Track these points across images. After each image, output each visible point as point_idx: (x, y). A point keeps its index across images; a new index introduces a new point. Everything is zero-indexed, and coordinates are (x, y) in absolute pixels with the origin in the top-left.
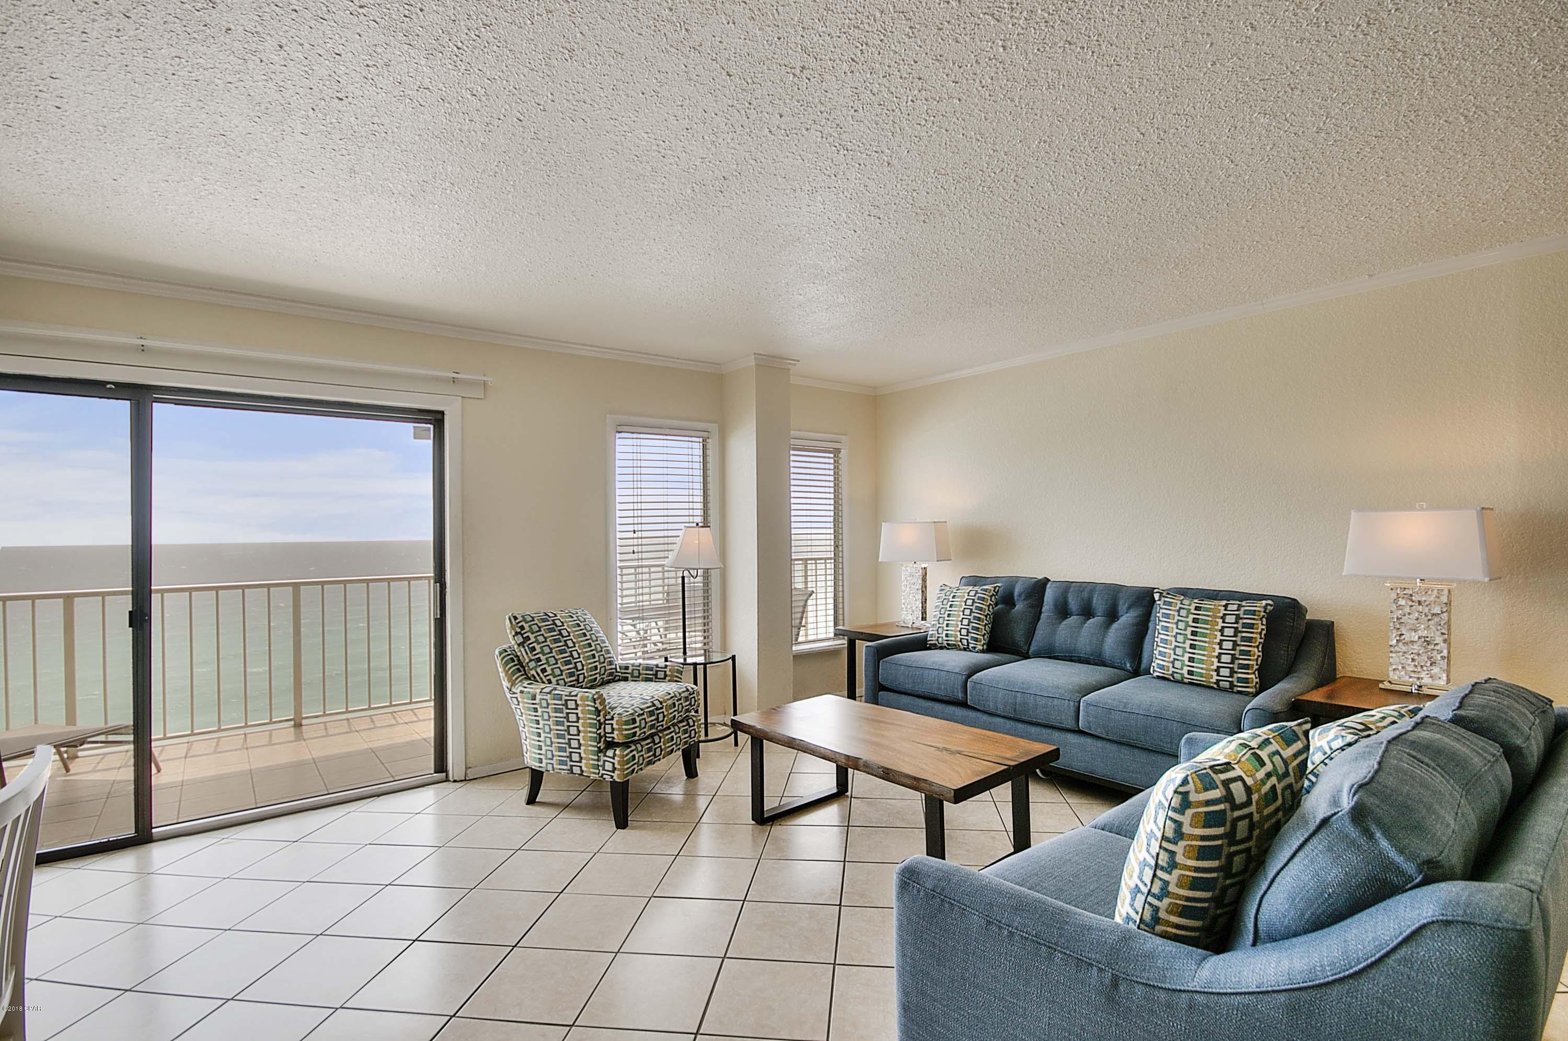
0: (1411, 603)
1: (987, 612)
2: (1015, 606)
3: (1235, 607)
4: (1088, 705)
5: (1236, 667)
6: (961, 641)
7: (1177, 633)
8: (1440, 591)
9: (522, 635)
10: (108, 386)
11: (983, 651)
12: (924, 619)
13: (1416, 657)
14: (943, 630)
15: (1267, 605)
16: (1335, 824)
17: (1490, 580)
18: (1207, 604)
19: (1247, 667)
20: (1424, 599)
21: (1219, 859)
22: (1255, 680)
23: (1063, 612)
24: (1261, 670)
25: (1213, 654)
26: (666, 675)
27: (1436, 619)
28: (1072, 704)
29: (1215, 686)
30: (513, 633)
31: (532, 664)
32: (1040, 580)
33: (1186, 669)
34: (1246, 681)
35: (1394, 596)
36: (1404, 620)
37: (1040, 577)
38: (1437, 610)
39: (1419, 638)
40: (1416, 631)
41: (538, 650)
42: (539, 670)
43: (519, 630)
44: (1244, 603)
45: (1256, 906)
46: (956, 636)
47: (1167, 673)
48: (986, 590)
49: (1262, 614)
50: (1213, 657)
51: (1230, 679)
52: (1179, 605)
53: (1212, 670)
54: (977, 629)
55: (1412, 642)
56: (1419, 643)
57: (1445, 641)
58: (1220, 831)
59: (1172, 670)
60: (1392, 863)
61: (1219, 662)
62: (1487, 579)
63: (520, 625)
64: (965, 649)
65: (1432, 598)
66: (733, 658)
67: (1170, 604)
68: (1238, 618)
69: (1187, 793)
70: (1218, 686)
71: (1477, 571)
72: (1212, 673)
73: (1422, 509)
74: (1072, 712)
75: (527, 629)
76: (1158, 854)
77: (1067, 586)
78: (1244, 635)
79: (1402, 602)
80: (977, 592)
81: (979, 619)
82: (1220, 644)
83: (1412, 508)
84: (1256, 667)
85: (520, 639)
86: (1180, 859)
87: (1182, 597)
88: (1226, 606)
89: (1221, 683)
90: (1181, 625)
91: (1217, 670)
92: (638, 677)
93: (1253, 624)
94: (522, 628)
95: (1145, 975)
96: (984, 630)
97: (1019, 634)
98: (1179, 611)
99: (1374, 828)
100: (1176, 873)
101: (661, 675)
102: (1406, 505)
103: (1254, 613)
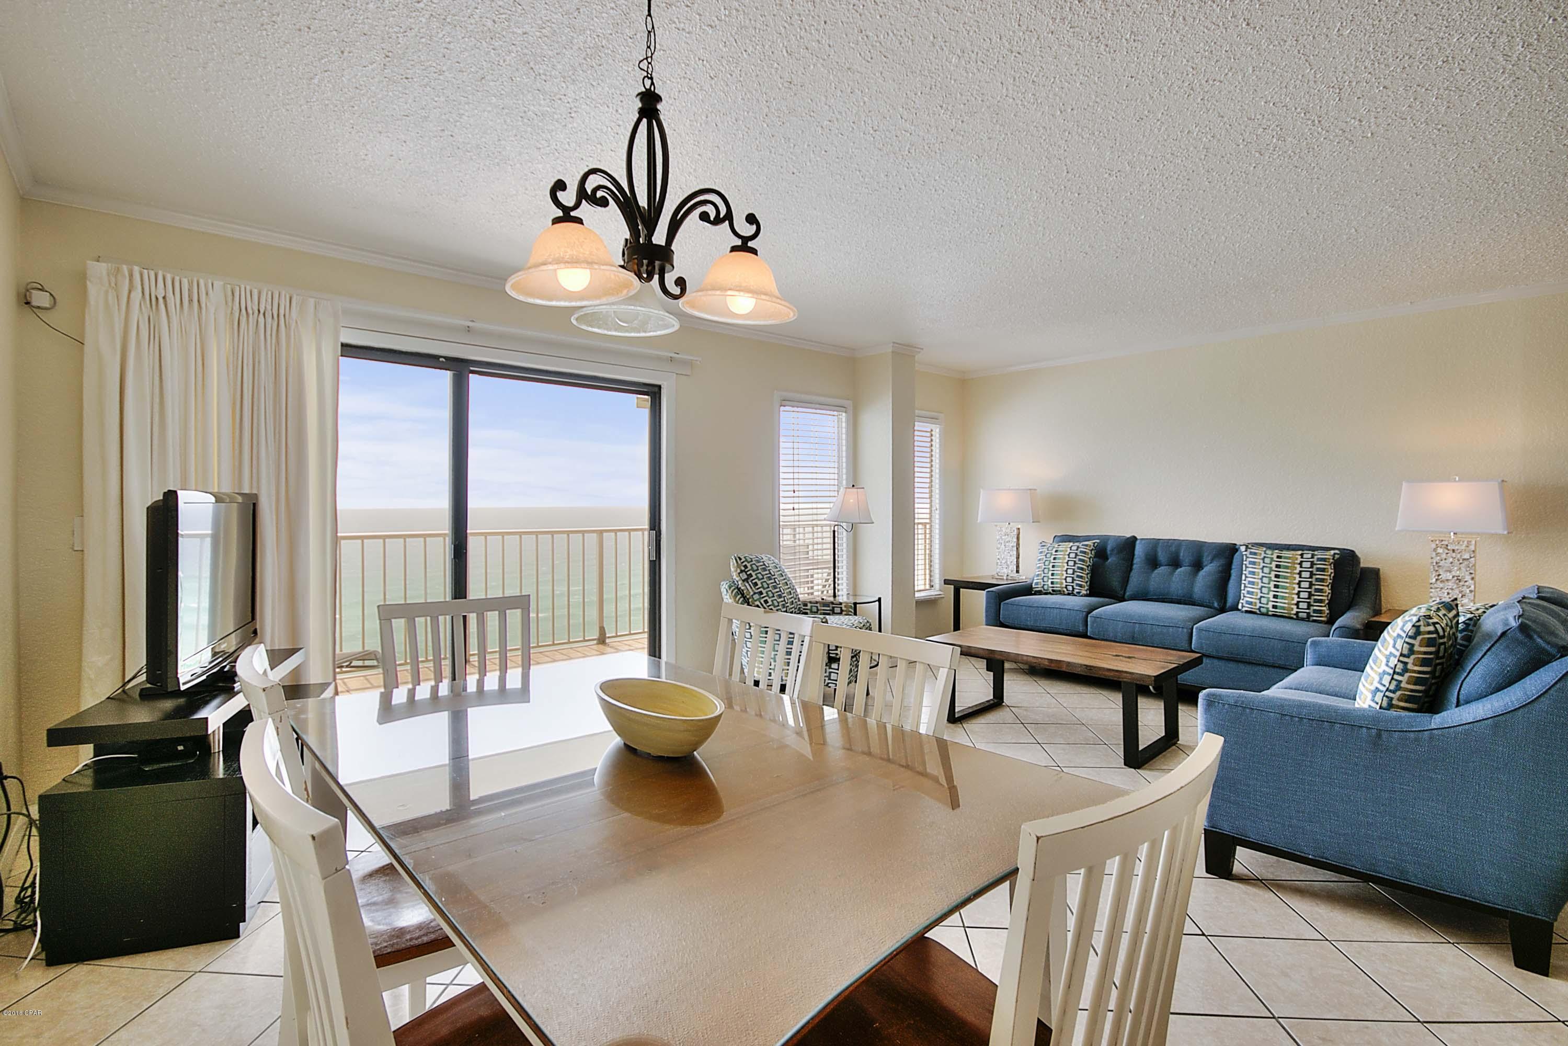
0: (1447, 551)
1: (1088, 563)
2: (1108, 559)
3: (1309, 556)
4: (1200, 630)
5: (1312, 601)
6: (1066, 588)
7: (1263, 577)
8: (1469, 542)
9: (746, 572)
10: (441, 359)
11: (1086, 595)
12: (1018, 572)
13: (1450, 591)
14: (1049, 579)
15: (1335, 554)
16: (1509, 634)
17: (1508, 533)
18: (1285, 553)
19: (1321, 601)
20: (1457, 548)
21: (1430, 666)
22: (1328, 612)
23: (1153, 562)
24: (1330, 605)
25: (1294, 592)
26: (842, 611)
27: (1466, 563)
28: (1185, 630)
29: (1295, 617)
30: (739, 571)
31: (756, 597)
32: (1128, 538)
33: (1271, 604)
34: (1320, 612)
35: (1434, 546)
36: (1441, 563)
37: (1128, 536)
38: (1467, 556)
39: (1453, 577)
40: (1450, 572)
41: (760, 585)
42: (762, 601)
43: (743, 568)
44: (1316, 553)
45: (1458, 688)
46: (1062, 583)
47: (1255, 608)
48: (1086, 545)
49: (1331, 561)
50: (1294, 594)
51: (1307, 611)
52: (1263, 555)
53: (1293, 604)
54: (1081, 577)
55: (1447, 580)
56: (1453, 581)
57: (1473, 579)
58: (1432, 649)
59: (1258, 605)
60: (1544, 649)
61: (1299, 597)
62: (1506, 532)
63: (744, 564)
64: (1069, 594)
65: (1463, 547)
66: (879, 600)
67: (1255, 554)
68: (1312, 564)
69: (1419, 626)
70: (1297, 616)
71: (1497, 525)
72: (1292, 606)
73: (1455, 481)
74: (1186, 637)
75: (749, 568)
76: (1396, 665)
77: (1155, 543)
78: (1318, 576)
79: (1440, 550)
80: (1078, 547)
81: (1082, 569)
82: (1299, 583)
83: (1448, 480)
84: (1327, 602)
85: (744, 576)
86: (1410, 666)
87: (1264, 549)
88: (1302, 555)
89: (1300, 614)
90: (1266, 570)
91: (1297, 604)
92: (817, 612)
93: (1325, 569)
94: (746, 567)
95: (1400, 726)
96: (1086, 575)
97: (1115, 581)
98: (1263, 559)
99: (1532, 633)
100: (1407, 675)
101: (837, 610)
102: (1445, 477)
103: (1324, 560)
